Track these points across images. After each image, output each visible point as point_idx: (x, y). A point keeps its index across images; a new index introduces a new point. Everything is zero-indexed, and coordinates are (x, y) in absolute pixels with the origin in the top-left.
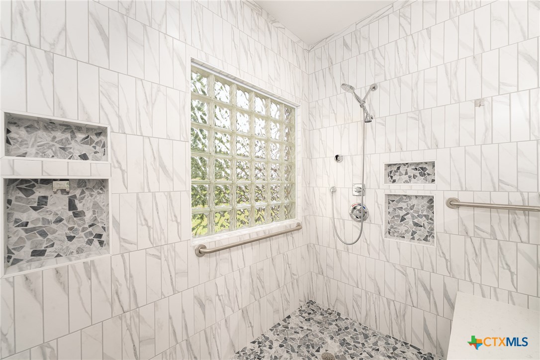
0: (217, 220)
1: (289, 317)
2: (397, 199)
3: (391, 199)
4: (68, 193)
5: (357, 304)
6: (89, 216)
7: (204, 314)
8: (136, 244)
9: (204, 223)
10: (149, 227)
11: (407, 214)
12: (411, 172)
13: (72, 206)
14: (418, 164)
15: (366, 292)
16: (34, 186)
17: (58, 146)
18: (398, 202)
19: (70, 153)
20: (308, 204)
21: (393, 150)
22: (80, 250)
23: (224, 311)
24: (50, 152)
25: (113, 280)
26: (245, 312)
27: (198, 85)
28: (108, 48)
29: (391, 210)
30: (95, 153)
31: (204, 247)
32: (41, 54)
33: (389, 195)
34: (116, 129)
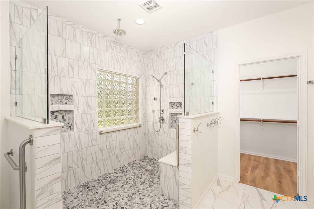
0: (106, 123)
1: (136, 161)
2: (174, 115)
3: (172, 114)
4: (62, 114)
5: (161, 154)
6: (67, 121)
7: (102, 154)
8: (81, 129)
9: (102, 124)
10: (85, 124)
11: (177, 120)
12: (178, 105)
13: (63, 118)
14: (179, 102)
15: (164, 149)
16: (54, 112)
17: (60, 101)
18: (174, 116)
19: (63, 103)
20: (145, 116)
21: (172, 97)
22: (65, 131)
23: (109, 154)
24: (58, 103)
25: (75, 140)
26: (117, 156)
27: (100, 76)
28: (73, 71)
29: (172, 119)
30: (69, 102)
31: (102, 131)
32: (58, 77)
33: (171, 113)
34: (76, 95)
